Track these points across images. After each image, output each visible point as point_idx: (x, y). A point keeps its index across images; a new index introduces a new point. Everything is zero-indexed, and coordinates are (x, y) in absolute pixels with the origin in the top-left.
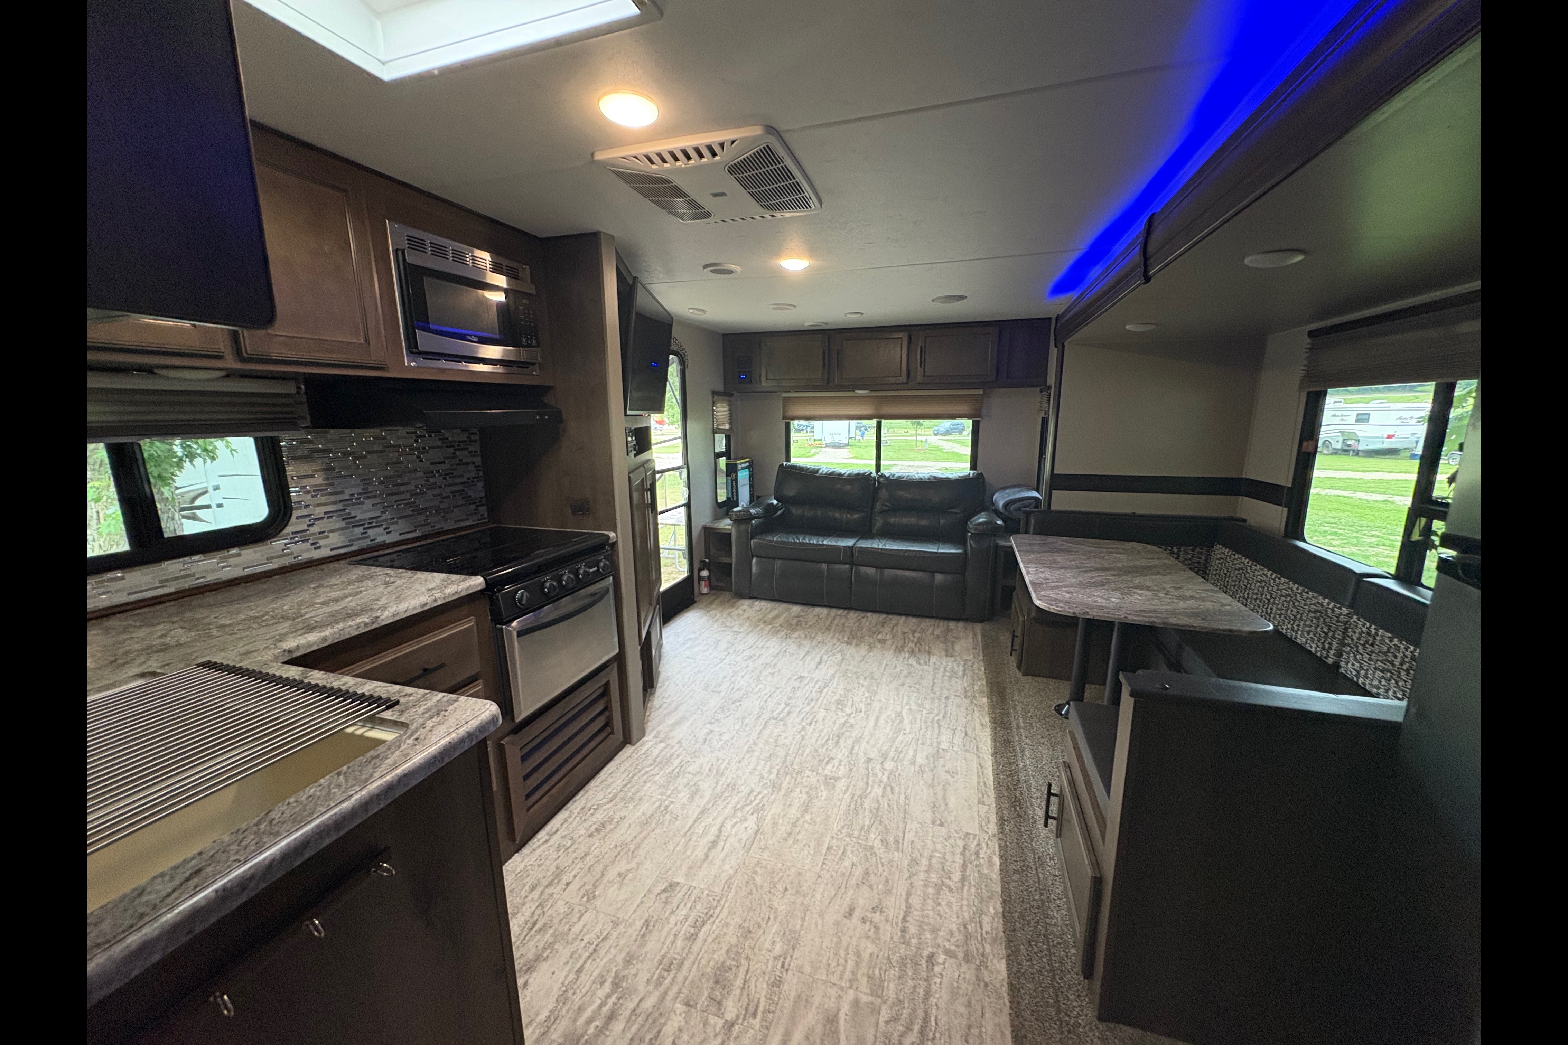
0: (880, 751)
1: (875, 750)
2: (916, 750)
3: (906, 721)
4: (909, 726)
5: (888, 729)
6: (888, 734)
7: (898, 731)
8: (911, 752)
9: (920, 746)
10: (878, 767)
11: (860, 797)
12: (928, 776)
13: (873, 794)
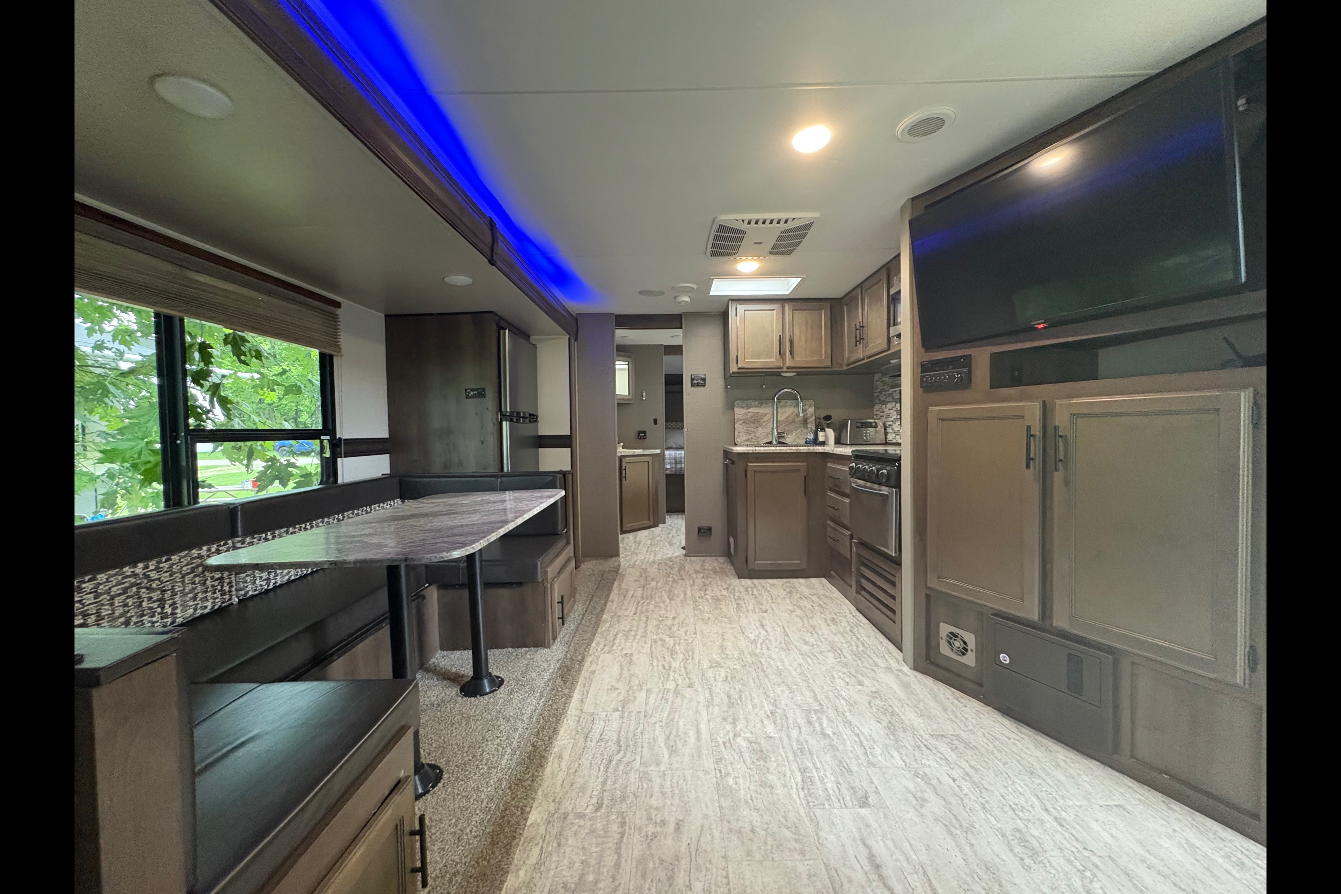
0: (683, 696)
1: (688, 696)
2: (646, 704)
3: (661, 741)
4: (657, 733)
5: (681, 723)
6: (679, 718)
7: (670, 722)
8: (651, 700)
9: (643, 710)
10: (680, 682)
11: (687, 659)
12: (635, 682)
13: (678, 662)
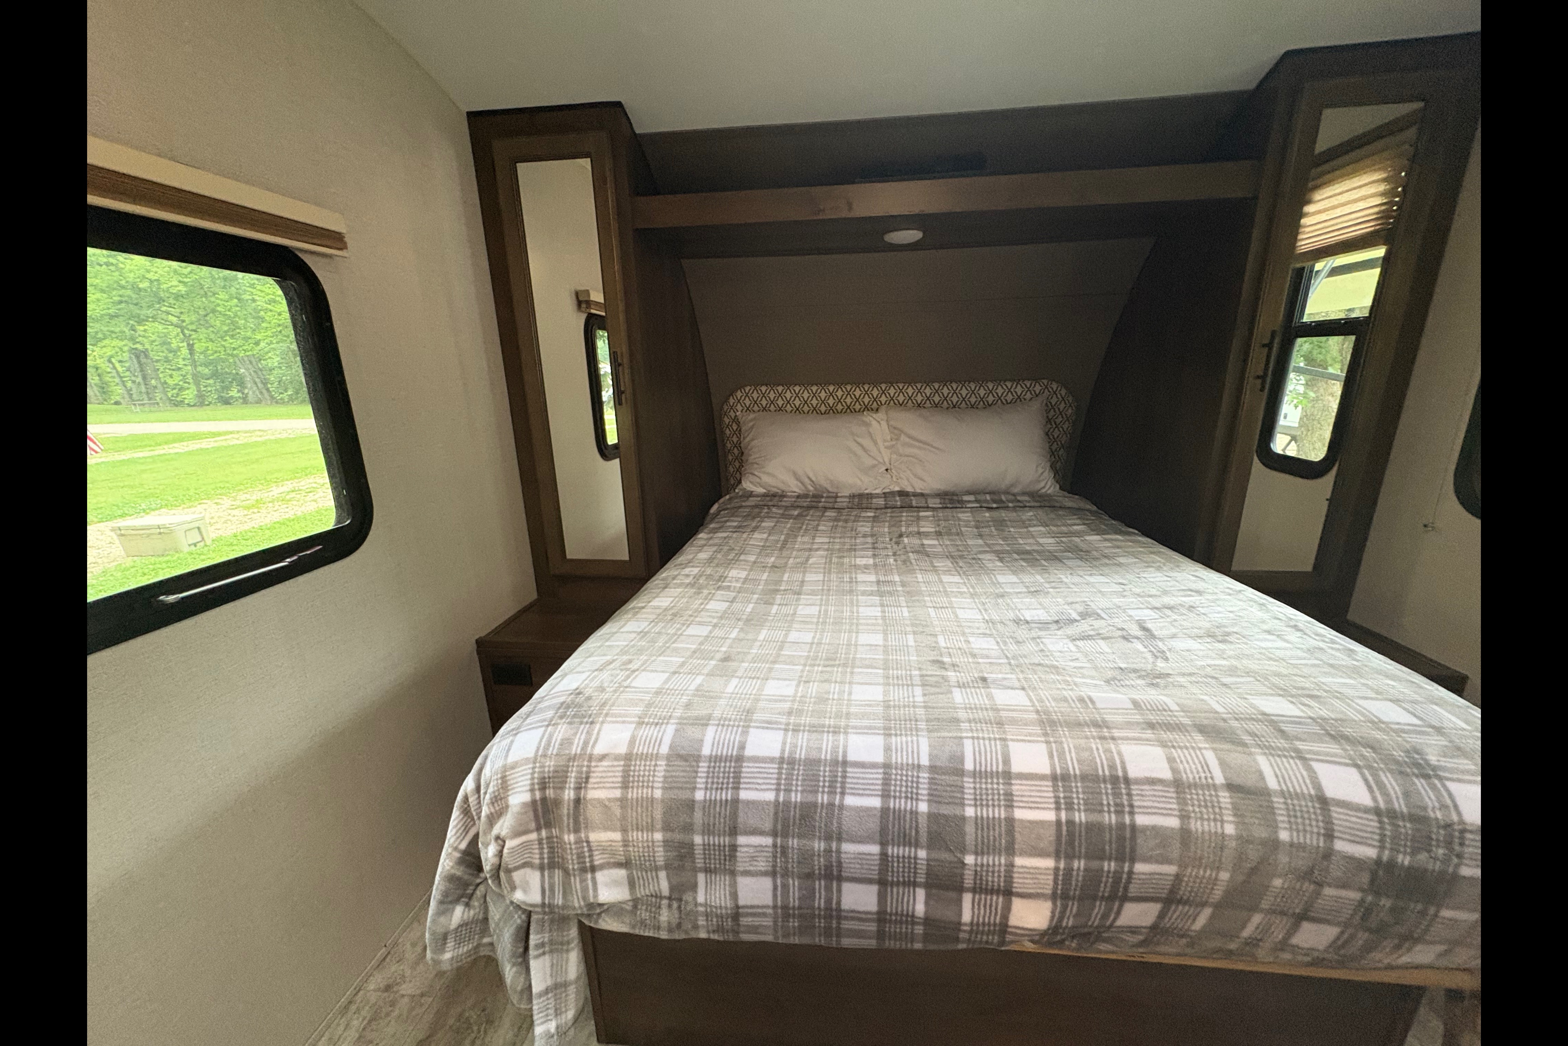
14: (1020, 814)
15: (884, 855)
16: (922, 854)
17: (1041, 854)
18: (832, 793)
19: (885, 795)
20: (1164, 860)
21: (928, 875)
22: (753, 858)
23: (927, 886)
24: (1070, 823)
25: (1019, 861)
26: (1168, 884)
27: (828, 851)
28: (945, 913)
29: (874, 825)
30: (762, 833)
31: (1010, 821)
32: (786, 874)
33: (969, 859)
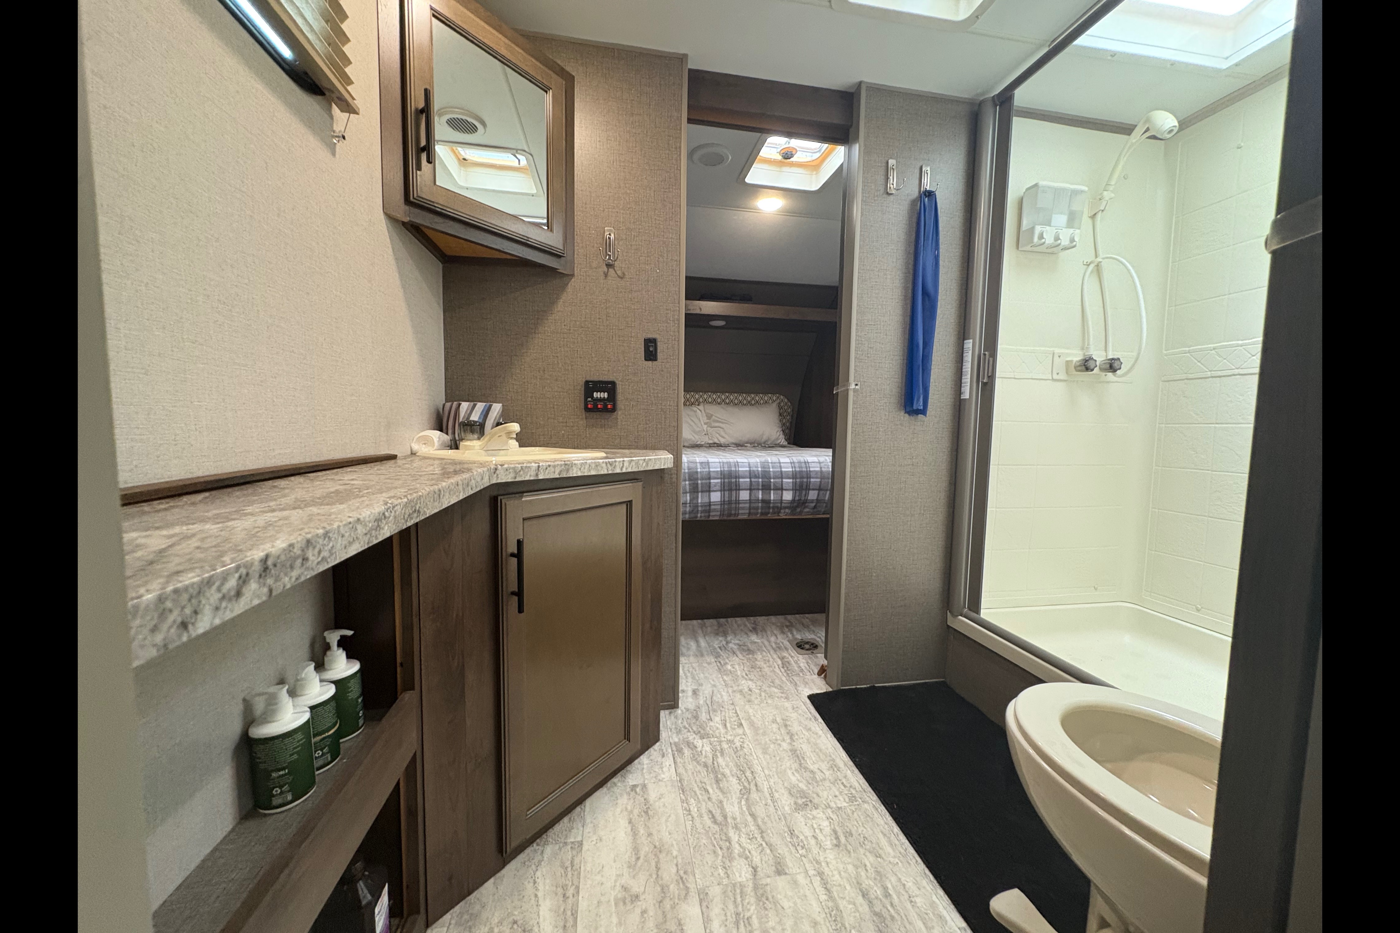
14: (783, 470)
15: (751, 481)
16: (760, 480)
17: (789, 478)
18: (735, 468)
19: (750, 467)
20: (817, 478)
21: (762, 486)
22: (715, 486)
23: (762, 489)
24: (795, 471)
25: (784, 480)
26: (818, 484)
27: (736, 481)
28: (766, 497)
29: (748, 474)
30: (718, 479)
31: (781, 471)
32: (724, 490)
33: (772, 480)
